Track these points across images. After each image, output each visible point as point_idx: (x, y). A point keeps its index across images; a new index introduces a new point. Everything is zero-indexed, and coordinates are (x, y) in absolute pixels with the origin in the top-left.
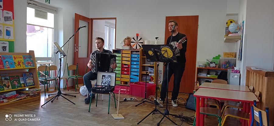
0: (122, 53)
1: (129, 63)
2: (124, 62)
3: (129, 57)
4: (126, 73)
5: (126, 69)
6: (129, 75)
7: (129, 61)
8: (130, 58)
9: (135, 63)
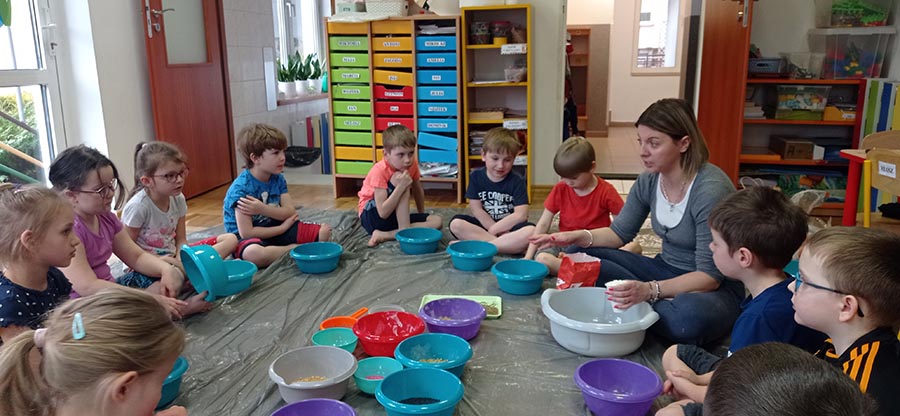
0: (374, 35)
2: (385, 78)
3: (410, 52)
7: (409, 70)
8: (411, 56)
9: (436, 78)
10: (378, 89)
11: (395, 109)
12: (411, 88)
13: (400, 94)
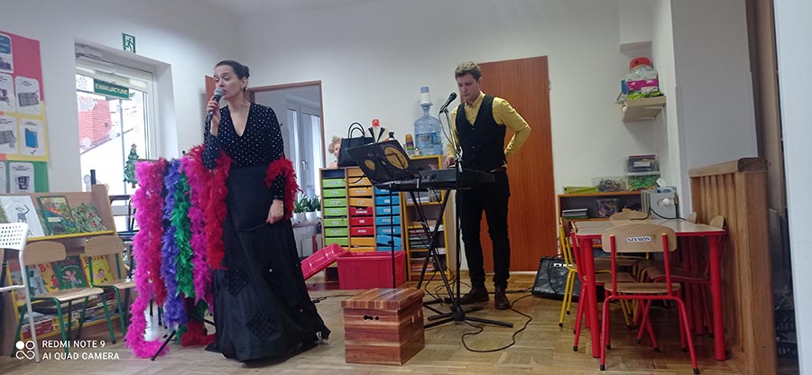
0: (348, 177)
1: (369, 203)
2: (355, 202)
3: (370, 186)
4: (365, 231)
6: (373, 236)
7: (370, 197)
8: (371, 189)
9: (387, 201)
10: (352, 209)
11: (363, 221)
12: (371, 208)
13: (365, 212)
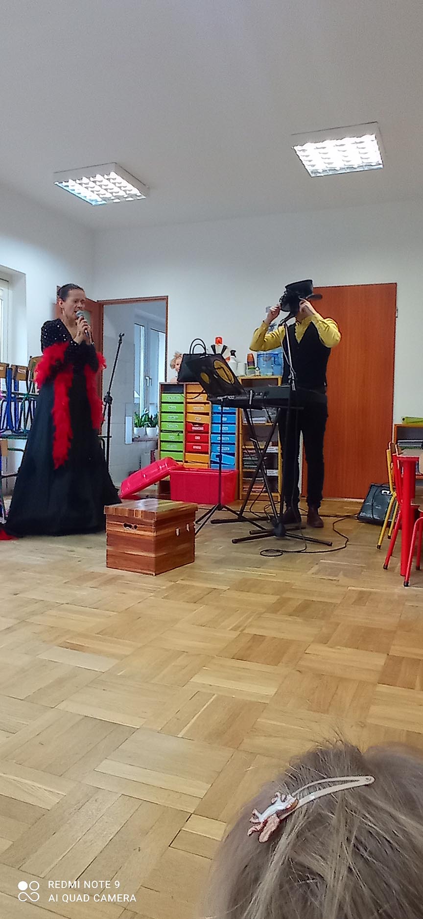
0: (187, 393)
1: (206, 420)
2: (193, 418)
3: (207, 403)
4: (200, 448)
5: (198, 438)
6: (207, 453)
7: (207, 414)
8: (208, 406)
9: (225, 419)
10: (188, 425)
12: (208, 425)
13: (202, 429)
